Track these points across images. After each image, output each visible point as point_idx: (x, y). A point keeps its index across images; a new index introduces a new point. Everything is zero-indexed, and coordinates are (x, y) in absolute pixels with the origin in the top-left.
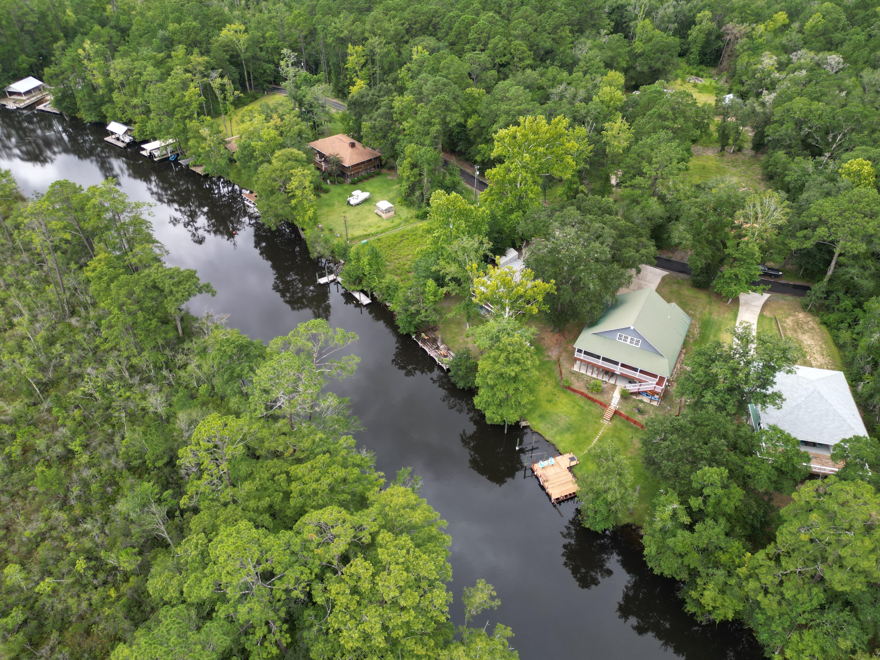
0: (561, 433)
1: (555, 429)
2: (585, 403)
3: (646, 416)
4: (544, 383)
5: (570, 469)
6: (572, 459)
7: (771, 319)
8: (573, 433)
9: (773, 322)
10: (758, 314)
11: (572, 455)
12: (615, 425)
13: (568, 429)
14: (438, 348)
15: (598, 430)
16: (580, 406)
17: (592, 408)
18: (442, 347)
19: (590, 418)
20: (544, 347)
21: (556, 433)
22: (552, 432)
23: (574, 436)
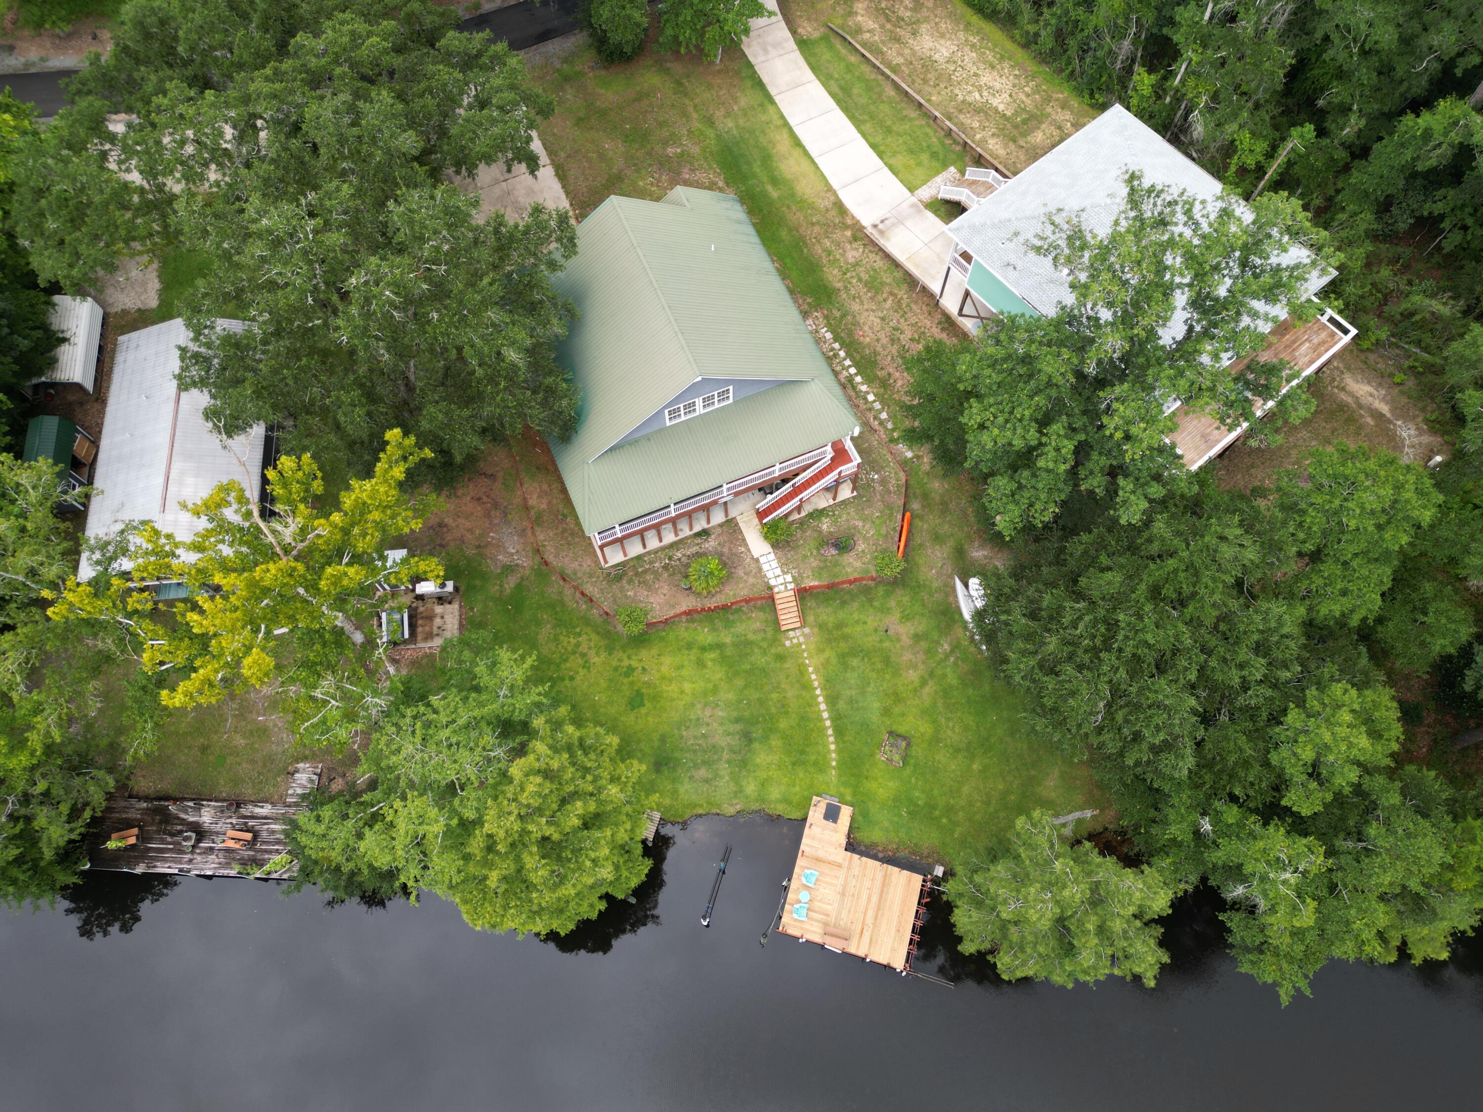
0: (744, 764)
1: (724, 769)
2: (714, 629)
3: (861, 546)
4: (575, 662)
5: (852, 846)
6: (832, 814)
7: (824, 38)
8: (765, 738)
9: (838, 44)
10: (791, 44)
11: (822, 808)
12: (821, 626)
13: (747, 738)
14: (201, 833)
15: (802, 671)
16: (712, 647)
17: (740, 628)
18: (206, 817)
19: (761, 660)
20: (471, 552)
21: (735, 779)
22: (724, 786)
23: (776, 742)
